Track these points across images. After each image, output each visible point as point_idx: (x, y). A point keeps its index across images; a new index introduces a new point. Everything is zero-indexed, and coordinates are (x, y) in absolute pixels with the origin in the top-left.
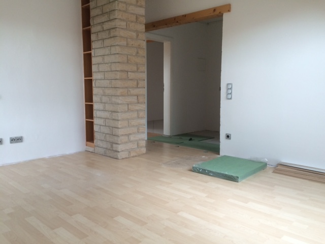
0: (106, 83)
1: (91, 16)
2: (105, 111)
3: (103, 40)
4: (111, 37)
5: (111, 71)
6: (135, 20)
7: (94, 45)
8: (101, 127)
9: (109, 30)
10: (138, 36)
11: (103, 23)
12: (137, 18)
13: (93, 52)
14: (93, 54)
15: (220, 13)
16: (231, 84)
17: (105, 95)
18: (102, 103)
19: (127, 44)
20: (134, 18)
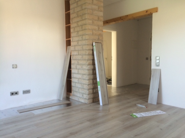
0: (79, 57)
1: (71, 18)
2: (79, 74)
3: (78, 32)
4: (83, 30)
5: (83, 50)
7: (72, 35)
8: (76, 84)
9: (82, 25)
10: (99, 28)
11: (78, 22)
12: (98, 18)
13: (71, 39)
14: (71, 40)
16: (159, 57)
17: (79, 65)
18: (77, 69)
19: (93, 34)
20: (96, 18)
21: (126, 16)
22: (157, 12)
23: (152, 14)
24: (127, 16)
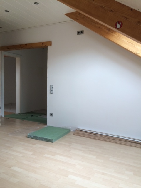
21: (25, 44)
22: (51, 45)
23: (47, 46)
24: (27, 45)
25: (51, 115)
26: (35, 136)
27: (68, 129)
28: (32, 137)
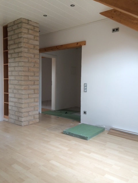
0: (16, 82)
1: (8, 45)
2: (15, 98)
3: (15, 58)
4: (19, 57)
5: (19, 76)
6: (33, 48)
7: (9, 61)
8: (13, 107)
9: (18, 53)
10: (35, 56)
11: (15, 48)
12: (34, 47)
13: (9, 64)
14: (9, 66)
15: (80, 45)
16: (86, 84)
17: (15, 89)
18: (13, 93)
19: (28, 61)
20: (32, 47)
23: (82, 46)
24: (62, 46)
25: (85, 113)
26: (70, 133)
27: (102, 128)
28: (68, 133)
